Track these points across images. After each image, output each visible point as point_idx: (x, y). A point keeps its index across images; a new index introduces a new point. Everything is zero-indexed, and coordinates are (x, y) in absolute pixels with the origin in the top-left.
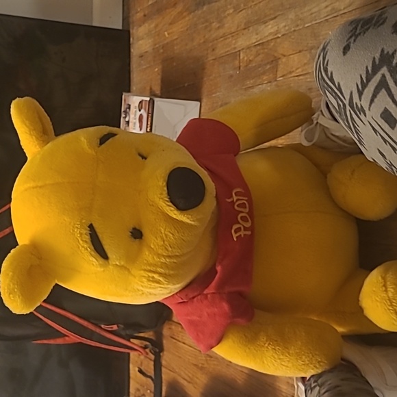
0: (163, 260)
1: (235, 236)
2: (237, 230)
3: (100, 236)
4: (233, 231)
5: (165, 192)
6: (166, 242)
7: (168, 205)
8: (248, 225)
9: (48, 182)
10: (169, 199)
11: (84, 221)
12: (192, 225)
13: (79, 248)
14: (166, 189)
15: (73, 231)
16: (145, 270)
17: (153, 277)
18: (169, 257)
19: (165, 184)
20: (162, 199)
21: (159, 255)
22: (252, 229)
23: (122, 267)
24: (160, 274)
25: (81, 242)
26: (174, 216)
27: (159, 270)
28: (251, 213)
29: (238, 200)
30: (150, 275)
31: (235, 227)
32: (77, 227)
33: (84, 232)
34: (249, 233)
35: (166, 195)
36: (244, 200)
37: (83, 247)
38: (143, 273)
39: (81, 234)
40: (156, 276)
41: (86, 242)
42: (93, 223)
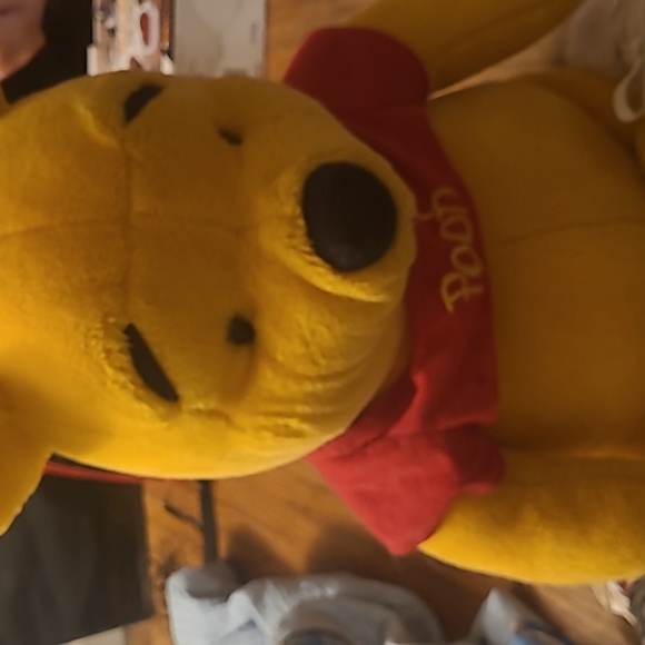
0: (309, 387)
1: (449, 302)
2: (454, 287)
3: (155, 351)
4: (444, 291)
5: (301, 233)
6: (313, 348)
7: (312, 263)
8: (475, 271)
9: (10, 229)
10: (312, 246)
11: (112, 320)
12: (372, 304)
13: (104, 384)
14: (301, 222)
15: (87, 346)
16: (268, 414)
17: (287, 426)
18: (323, 378)
19: (298, 210)
20: (294, 248)
21: (299, 378)
22: (484, 280)
23: (212, 414)
24: (304, 418)
25: (110, 371)
26: (328, 288)
27: (300, 409)
28: (478, 244)
29: (446, 216)
30: (281, 421)
31: (448, 280)
32: (95, 337)
33: (115, 346)
34: (478, 290)
35: (304, 239)
36: (459, 214)
37: (115, 382)
38: (262, 420)
39: (108, 352)
40: (294, 423)
41: (122, 369)
42: (135, 322)
